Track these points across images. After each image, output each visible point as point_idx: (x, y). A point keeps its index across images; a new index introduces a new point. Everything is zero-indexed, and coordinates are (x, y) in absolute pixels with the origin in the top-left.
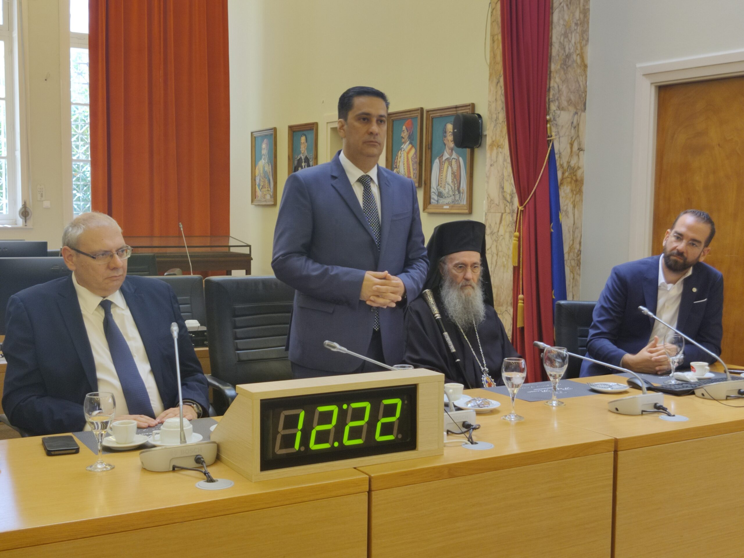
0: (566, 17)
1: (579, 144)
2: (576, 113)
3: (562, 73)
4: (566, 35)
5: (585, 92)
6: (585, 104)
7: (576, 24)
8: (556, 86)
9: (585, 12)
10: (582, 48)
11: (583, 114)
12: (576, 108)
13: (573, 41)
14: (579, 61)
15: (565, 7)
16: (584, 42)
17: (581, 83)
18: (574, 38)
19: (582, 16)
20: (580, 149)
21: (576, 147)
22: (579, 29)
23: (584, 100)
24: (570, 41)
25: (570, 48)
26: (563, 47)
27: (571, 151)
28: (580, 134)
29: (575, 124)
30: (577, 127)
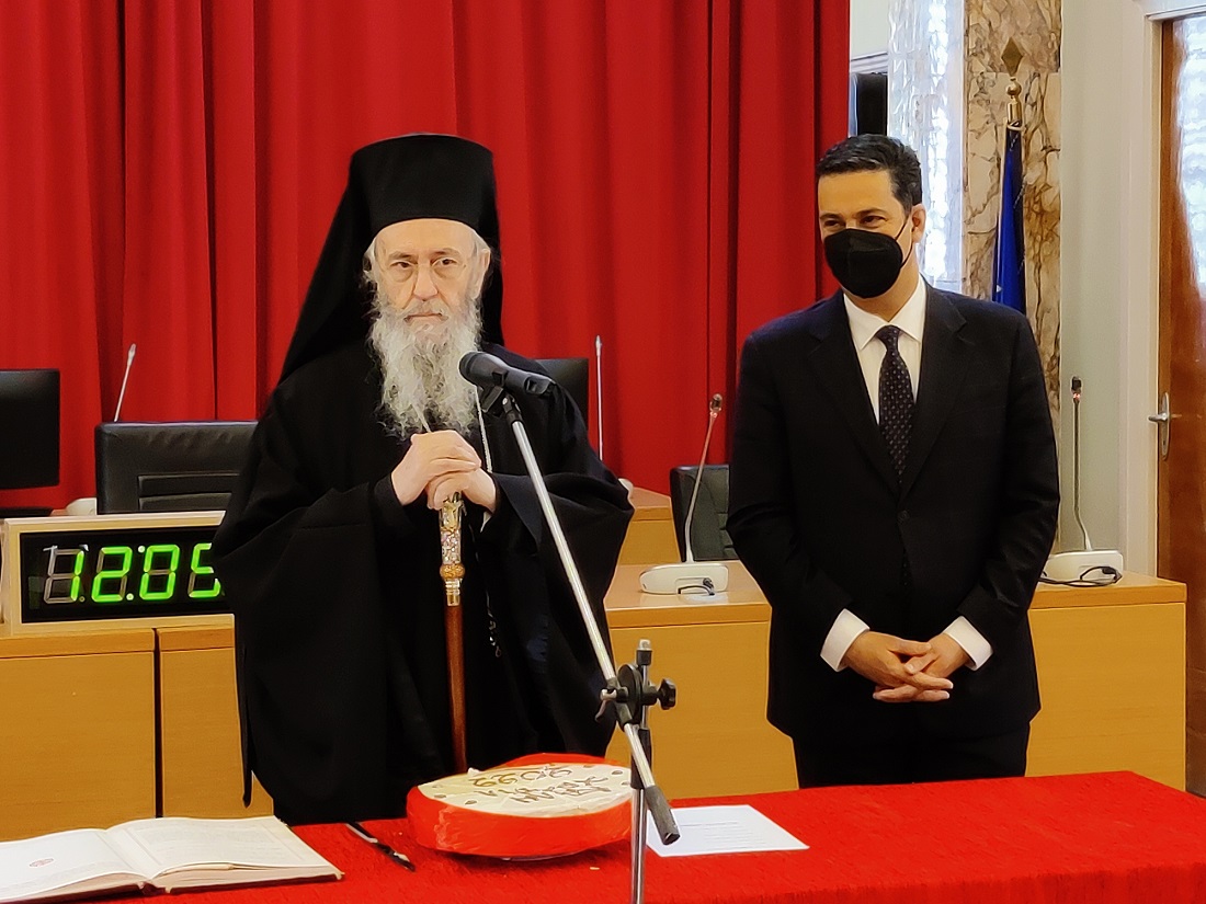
1: (1047, 139)
2: (1038, 74)
5: (1057, 29)
6: (1058, 55)
11: (1053, 75)
17: (1047, 13)
20: (1048, 149)
21: (1039, 143)
23: (1056, 48)
28: (1047, 116)
29: (1034, 96)
30: (1039, 104)
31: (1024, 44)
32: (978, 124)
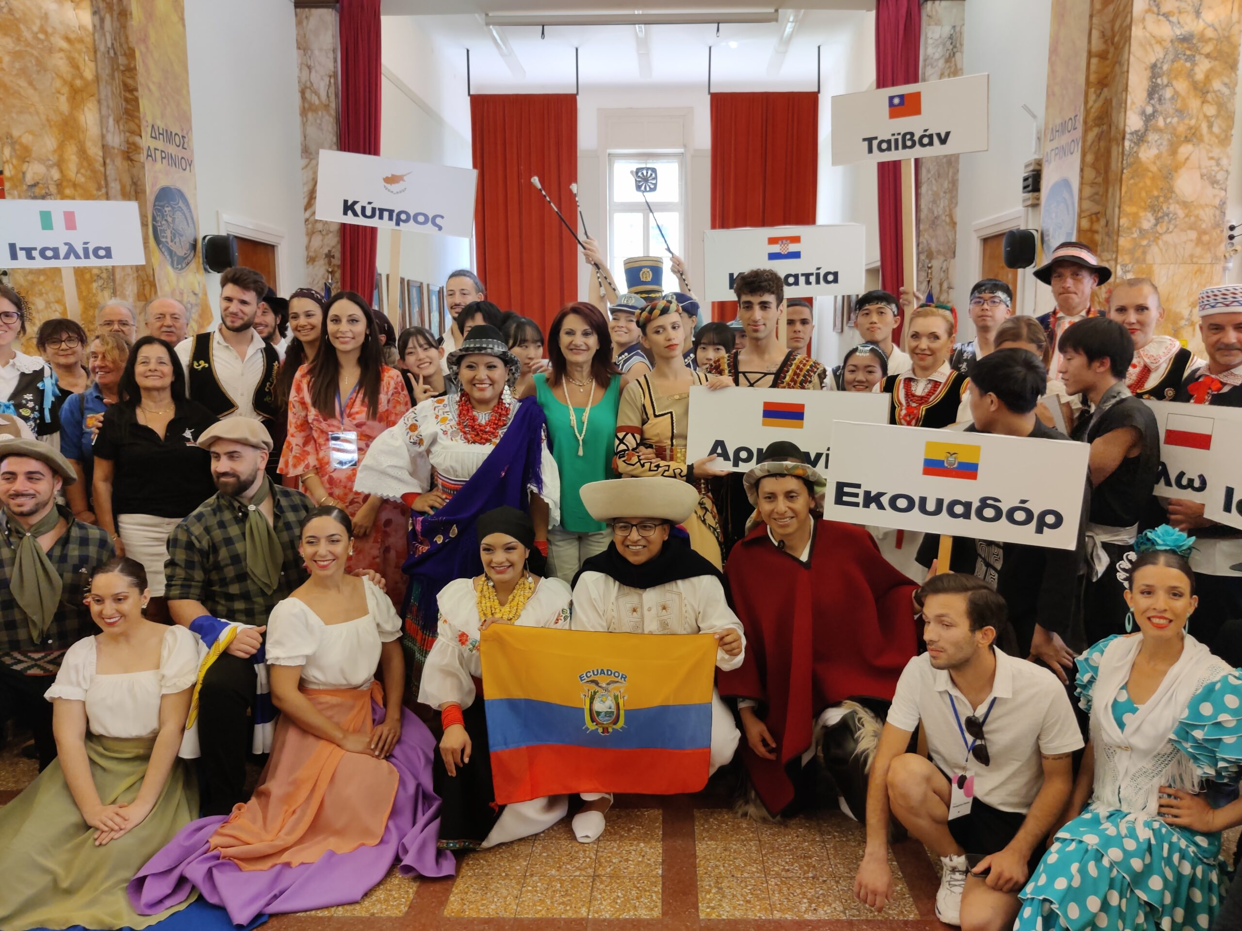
0: (935, 188)
1: (949, 284)
2: (946, 260)
3: (931, 230)
4: (934, 202)
5: (954, 243)
6: (954, 253)
7: (945, 193)
8: (925, 242)
9: (954, 183)
10: (950, 210)
11: (952, 260)
12: (945, 256)
13: (942, 205)
14: (948, 219)
15: (934, 181)
16: (953, 205)
17: (950, 237)
18: (943, 203)
19: (950, 186)
20: (950, 288)
21: (945, 286)
22: (948, 196)
23: (954, 250)
24: (938, 206)
25: (939, 211)
26: (931, 211)
27: (941, 290)
28: (950, 276)
29: (944, 268)
30: (946, 271)
31: (941, 249)
32: (922, 279)
